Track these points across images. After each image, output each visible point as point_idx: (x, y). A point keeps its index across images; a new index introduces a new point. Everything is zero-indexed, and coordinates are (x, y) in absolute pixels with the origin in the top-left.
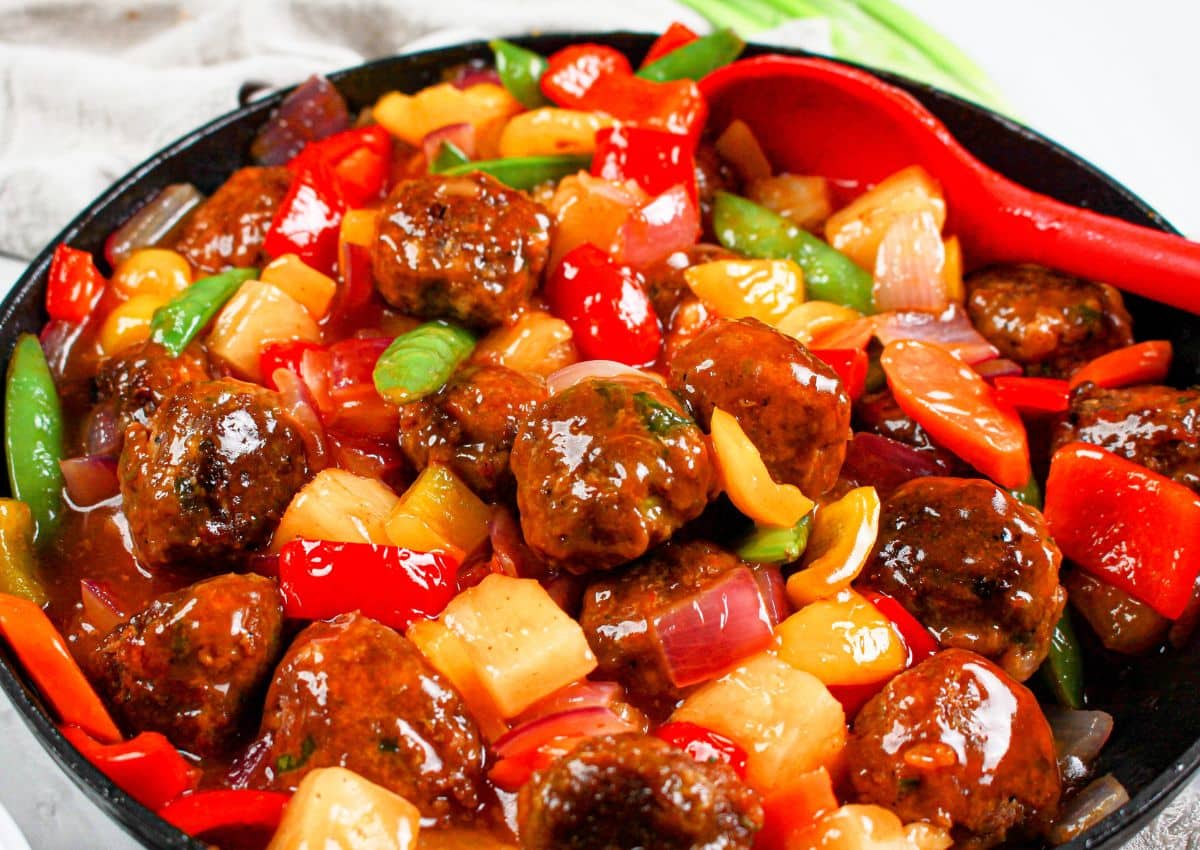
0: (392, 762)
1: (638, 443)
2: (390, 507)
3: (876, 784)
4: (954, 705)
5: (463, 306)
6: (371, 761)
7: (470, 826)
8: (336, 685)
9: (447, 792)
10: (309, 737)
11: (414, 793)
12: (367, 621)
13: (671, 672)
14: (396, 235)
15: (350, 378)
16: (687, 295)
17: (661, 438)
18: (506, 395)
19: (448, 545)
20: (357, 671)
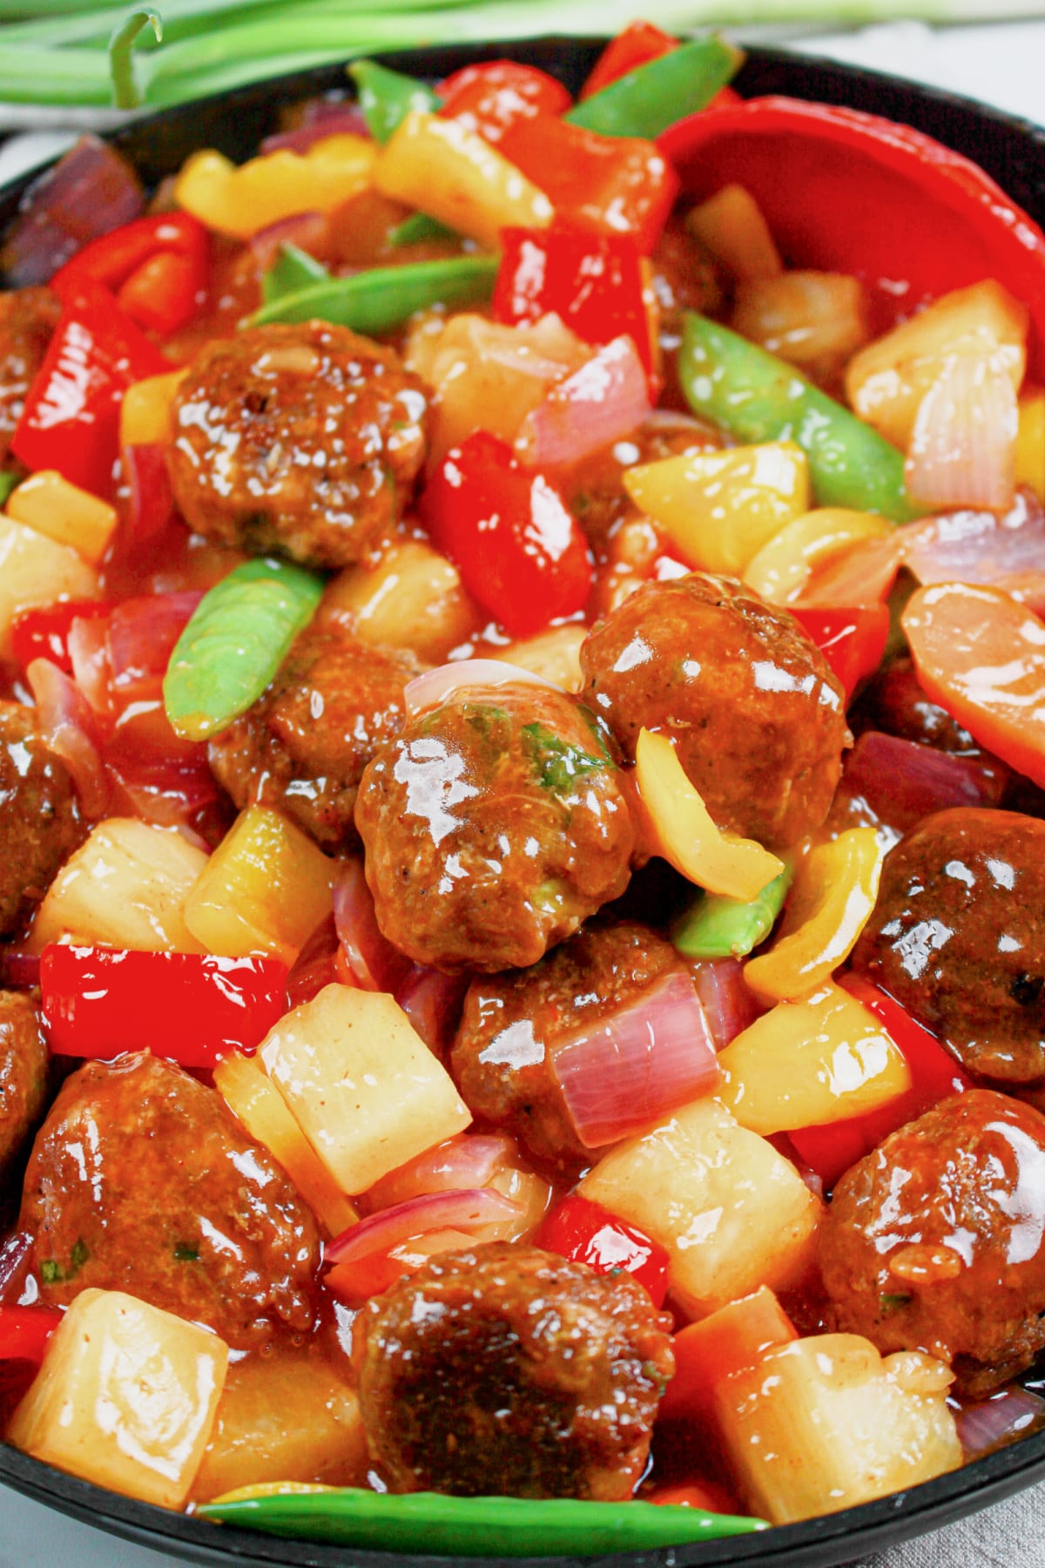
0: (193, 1275)
1: (527, 806)
2: (195, 876)
3: (854, 1292)
4: (964, 1186)
5: (299, 545)
6: (164, 1275)
7: (301, 1354)
8: (113, 1169)
9: (269, 1311)
10: (80, 1242)
11: (223, 1315)
12: (157, 1069)
13: (578, 1126)
14: (198, 441)
15: (137, 666)
16: (627, 509)
17: (559, 798)
18: (356, 701)
19: (273, 944)
20: (141, 1148)
